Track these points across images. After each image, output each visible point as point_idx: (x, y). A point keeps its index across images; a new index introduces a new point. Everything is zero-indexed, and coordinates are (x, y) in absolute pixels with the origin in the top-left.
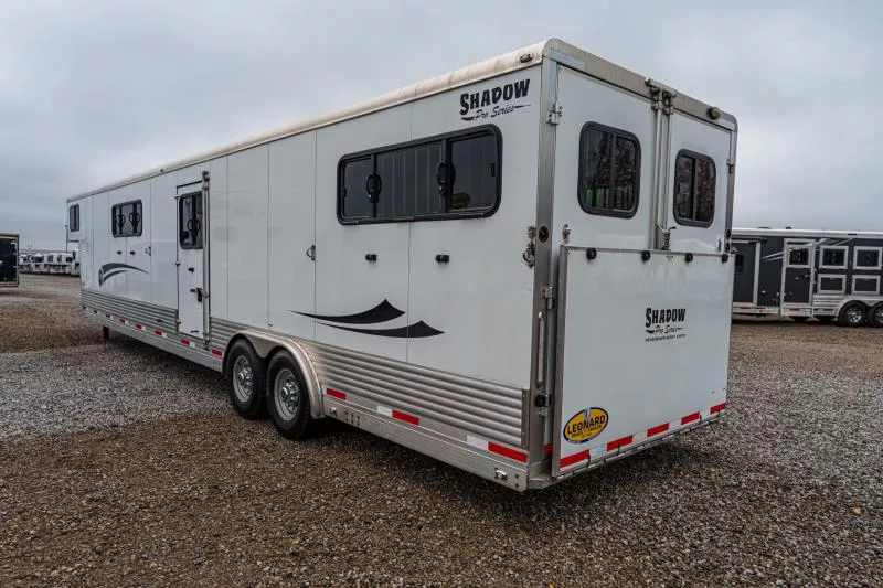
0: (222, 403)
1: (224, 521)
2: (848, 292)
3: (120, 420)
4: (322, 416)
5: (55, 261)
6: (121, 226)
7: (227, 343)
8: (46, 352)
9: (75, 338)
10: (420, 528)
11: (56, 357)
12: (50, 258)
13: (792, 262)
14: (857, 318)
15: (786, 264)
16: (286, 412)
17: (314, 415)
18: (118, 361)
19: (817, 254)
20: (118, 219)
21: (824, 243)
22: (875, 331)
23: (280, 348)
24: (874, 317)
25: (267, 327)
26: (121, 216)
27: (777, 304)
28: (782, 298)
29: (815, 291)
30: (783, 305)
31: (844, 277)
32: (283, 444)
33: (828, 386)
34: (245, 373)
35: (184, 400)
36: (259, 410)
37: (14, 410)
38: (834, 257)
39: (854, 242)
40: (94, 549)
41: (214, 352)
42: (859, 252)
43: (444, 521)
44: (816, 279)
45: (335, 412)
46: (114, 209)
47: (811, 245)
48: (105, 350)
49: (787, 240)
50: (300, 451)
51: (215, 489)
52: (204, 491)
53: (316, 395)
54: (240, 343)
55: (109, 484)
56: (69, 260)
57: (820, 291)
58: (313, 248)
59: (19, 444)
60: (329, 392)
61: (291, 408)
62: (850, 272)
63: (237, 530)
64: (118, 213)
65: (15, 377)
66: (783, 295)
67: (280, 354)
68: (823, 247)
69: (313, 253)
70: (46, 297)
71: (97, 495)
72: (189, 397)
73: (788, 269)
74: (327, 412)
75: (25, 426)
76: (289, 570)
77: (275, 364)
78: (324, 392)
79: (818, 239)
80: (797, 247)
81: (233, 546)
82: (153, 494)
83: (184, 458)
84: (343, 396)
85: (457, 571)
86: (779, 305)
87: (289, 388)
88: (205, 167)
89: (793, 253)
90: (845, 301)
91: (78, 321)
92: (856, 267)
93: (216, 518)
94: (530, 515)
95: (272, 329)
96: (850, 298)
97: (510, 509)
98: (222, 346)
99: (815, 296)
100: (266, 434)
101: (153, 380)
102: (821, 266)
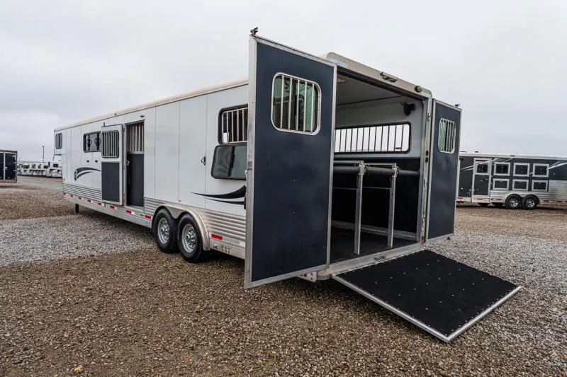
0: (152, 245)
1: (160, 298)
2: (510, 189)
3: (95, 253)
4: (209, 249)
5: (37, 168)
6: (89, 146)
7: (154, 211)
8: (44, 219)
9: (59, 211)
10: (262, 301)
11: (49, 221)
12: (34, 166)
13: (478, 171)
14: (515, 204)
15: (475, 173)
16: (188, 248)
17: (204, 249)
18: (87, 224)
19: (493, 167)
20: (87, 142)
21: (496, 161)
22: (525, 211)
23: (186, 213)
24: (525, 203)
25: (177, 202)
26: (89, 140)
27: (470, 196)
28: (473, 192)
29: (491, 188)
30: (473, 196)
31: (508, 180)
32: (187, 265)
33: (490, 239)
34: (165, 228)
35: (129, 243)
36: (173, 248)
37: (33, 248)
38: (502, 169)
39: (514, 160)
40: (94, 310)
41: (147, 217)
42: (517, 166)
43: (275, 298)
44: (492, 181)
45: (216, 247)
46: (85, 136)
47: (489, 162)
48: (78, 218)
49: (475, 159)
50: (196, 268)
51: (153, 284)
52: (147, 286)
53: (206, 238)
54: (161, 211)
55: (95, 282)
56: (46, 167)
57: (494, 189)
58: (205, 158)
59: (41, 264)
60: (213, 236)
61: (191, 246)
62: (511, 178)
63: (167, 302)
64: (87, 138)
65: (29, 232)
66: (473, 190)
67: (185, 217)
68: (496, 163)
69: (205, 161)
70: (35, 189)
71: (91, 287)
72: (131, 242)
73: (476, 176)
74: (212, 247)
75: (42, 255)
76: (196, 318)
77: (182, 222)
78: (210, 236)
79: (493, 158)
80: (481, 163)
81: (165, 309)
82: (119, 287)
83: (134, 271)
84: (221, 238)
85: (281, 319)
86: (471, 196)
87: (191, 235)
88: (142, 113)
89: (479, 166)
90: (509, 194)
91: (58, 202)
92: (514, 175)
93: (156, 297)
94: (319, 296)
95: (181, 203)
96: (511, 193)
97: (309, 293)
98: (152, 213)
99: (492, 191)
100: (177, 260)
101: (108, 233)
102: (495, 174)
